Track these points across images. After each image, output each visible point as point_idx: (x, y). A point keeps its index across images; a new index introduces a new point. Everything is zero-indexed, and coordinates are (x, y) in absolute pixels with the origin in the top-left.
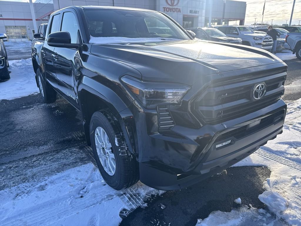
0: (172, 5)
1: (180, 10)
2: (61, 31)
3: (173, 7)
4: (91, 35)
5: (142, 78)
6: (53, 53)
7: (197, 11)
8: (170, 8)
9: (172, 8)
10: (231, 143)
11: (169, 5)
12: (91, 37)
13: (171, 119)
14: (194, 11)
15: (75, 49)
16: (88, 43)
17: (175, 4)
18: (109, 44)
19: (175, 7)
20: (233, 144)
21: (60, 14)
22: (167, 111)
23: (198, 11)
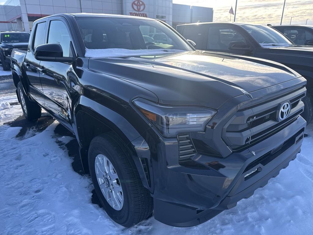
0: (139, 10)
1: (146, 15)
2: (47, 43)
3: (140, 13)
4: (86, 48)
5: (159, 101)
6: (39, 66)
7: (163, 16)
8: (136, 13)
9: (138, 13)
10: (258, 170)
11: (135, 10)
12: (87, 49)
13: (192, 147)
14: (161, 16)
15: (68, 63)
16: (84, 56)
17: (141, 10)
18: (108, 58)
19: (142, 13)
20: (259, 172)
21: (46, 22)
22: (187, 138)
23: (165, 17)
